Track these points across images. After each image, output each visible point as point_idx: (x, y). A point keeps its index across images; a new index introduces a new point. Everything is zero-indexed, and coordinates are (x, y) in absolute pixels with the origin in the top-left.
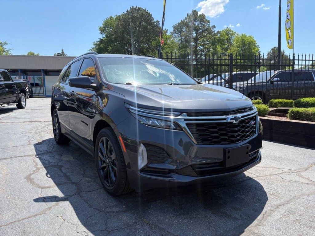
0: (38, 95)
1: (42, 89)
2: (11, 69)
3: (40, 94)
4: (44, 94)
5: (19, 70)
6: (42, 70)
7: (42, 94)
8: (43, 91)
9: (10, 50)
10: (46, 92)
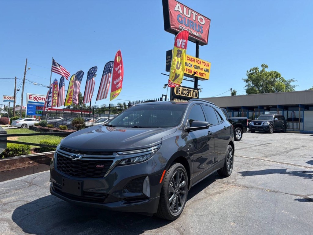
0: (293, 131)
1: (298, 124)
2: (272, 106)
3: (295, 129)
4: (299, 129)
5: (278, 106)
6: (299, 105)
7: (298, 129)
8: (298, 126)
9: (295, 87)
10: (304, 128)
